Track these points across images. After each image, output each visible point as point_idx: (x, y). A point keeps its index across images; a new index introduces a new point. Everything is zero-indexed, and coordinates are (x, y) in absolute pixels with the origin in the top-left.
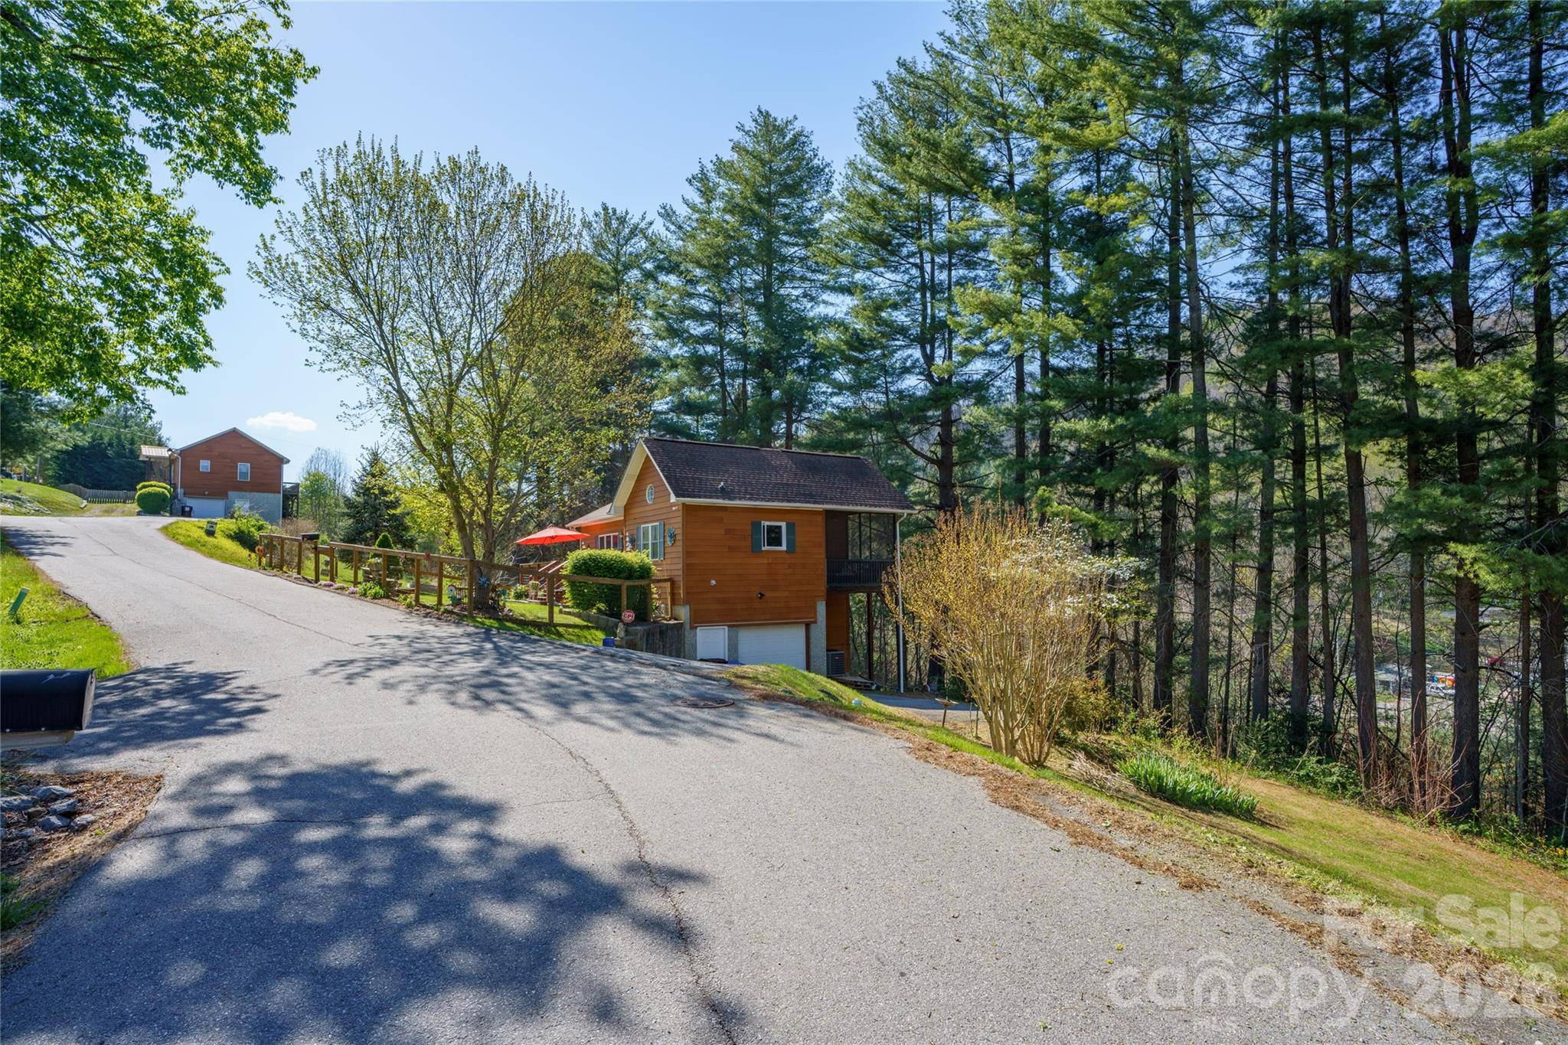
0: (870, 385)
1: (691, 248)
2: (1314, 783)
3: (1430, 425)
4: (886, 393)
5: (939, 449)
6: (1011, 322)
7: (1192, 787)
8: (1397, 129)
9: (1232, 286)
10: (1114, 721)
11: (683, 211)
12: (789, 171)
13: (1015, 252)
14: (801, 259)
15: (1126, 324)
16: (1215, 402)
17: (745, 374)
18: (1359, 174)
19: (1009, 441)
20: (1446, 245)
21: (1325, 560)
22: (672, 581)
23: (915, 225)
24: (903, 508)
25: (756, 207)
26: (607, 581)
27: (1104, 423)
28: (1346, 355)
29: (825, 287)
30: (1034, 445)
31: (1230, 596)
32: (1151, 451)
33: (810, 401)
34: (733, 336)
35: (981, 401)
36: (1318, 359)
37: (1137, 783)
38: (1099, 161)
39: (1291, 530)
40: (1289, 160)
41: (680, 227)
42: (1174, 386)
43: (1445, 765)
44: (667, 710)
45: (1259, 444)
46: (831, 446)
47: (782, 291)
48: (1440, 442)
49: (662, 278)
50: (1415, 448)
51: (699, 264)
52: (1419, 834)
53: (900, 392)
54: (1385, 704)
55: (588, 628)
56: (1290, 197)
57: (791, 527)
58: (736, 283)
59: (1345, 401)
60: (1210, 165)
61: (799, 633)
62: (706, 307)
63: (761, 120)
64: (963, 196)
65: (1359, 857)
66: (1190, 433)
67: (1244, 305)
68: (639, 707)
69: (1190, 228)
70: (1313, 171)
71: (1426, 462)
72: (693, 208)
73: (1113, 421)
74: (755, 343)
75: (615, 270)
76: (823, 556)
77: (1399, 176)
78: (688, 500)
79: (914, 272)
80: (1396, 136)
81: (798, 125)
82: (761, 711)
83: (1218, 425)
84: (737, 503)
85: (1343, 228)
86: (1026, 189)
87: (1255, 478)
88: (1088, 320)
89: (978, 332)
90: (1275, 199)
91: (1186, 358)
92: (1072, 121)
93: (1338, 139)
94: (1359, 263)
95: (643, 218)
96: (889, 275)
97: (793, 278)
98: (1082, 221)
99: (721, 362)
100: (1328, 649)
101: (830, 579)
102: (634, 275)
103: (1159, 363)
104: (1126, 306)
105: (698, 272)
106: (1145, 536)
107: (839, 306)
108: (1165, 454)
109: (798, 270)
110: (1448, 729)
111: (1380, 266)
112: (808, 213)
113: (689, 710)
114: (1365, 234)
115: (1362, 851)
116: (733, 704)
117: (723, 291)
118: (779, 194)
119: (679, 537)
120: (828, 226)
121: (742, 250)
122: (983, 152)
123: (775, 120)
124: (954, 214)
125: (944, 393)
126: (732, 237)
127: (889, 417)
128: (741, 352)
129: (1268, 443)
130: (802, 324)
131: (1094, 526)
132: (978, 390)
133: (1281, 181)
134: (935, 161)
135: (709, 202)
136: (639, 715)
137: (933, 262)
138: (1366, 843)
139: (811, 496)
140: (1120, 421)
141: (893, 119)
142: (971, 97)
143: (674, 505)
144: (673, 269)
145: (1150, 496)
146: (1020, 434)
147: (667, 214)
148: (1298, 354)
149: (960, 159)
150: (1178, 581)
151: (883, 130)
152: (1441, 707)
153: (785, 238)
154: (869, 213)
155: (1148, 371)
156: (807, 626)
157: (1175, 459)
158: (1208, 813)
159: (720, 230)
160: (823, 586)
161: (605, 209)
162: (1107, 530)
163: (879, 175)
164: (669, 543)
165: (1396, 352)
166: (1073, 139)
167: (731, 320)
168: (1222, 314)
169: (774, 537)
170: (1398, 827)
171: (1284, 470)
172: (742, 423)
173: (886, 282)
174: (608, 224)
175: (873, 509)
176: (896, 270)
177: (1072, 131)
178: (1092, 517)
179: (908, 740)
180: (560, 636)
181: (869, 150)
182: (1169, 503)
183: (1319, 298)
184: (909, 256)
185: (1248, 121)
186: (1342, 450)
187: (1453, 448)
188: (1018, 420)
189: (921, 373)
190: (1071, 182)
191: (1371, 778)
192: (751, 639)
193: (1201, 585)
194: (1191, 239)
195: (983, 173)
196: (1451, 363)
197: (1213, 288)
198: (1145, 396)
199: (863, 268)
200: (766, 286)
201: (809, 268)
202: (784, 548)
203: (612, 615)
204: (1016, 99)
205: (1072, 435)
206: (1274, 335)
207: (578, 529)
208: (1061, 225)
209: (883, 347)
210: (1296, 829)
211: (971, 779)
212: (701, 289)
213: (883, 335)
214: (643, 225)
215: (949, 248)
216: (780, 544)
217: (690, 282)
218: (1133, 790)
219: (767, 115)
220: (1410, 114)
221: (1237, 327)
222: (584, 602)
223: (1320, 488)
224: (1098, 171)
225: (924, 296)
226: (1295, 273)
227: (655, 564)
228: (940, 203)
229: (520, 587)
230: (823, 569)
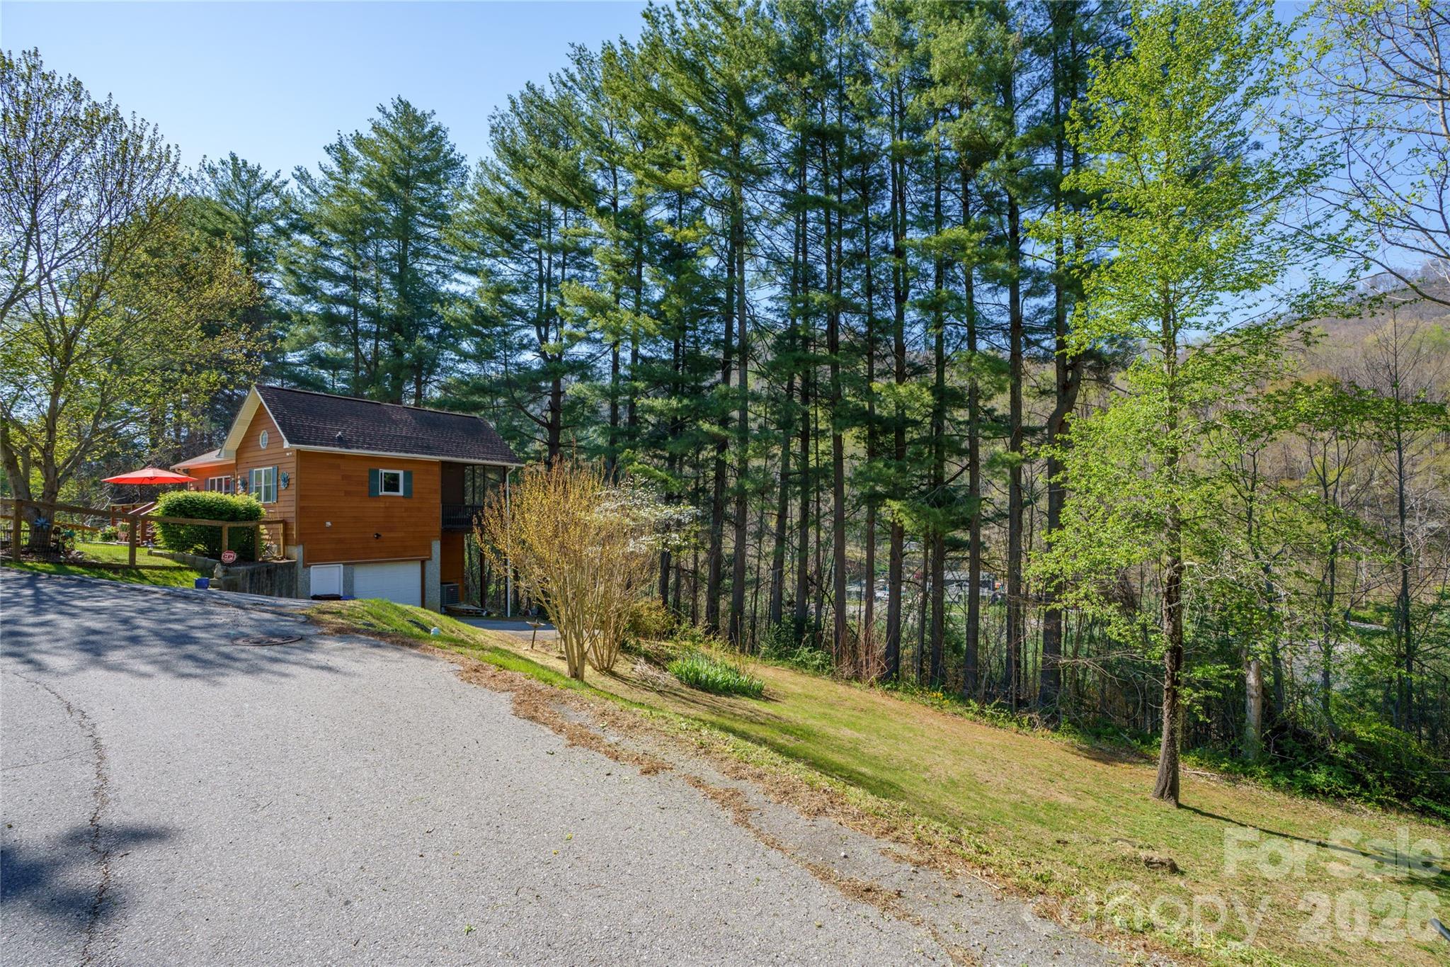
0: (490, 356)
1: (326, 212)
2: (806, 666)
3: (880, 419)
4: (506, 365)
5: (549, 415)
6: (605, 316)
7: (720, 678)
8: (866, 218)
9: (768, 310)
10: (672, 632)
11: (318, 176)
12: (426, 159)
13: (612, 260)
14: (436, 240)
15: (695, 329)
16: (753, 393)
17: (378, 336)
18: (846, 245)
19: (605, 409)
20: (893, 301)
21: (819, 509)
22: (285, 523)
23: (536, 226)
24: (512, 462)
25: (393, 185)
26: (205, 522)
27: (674, 403)
28: (835, 367)
29: (457, 267)
30: (625, 418)
31: (759, 535)
32: (706, 426)
33: (439, 366)
34: (367, 300)
35: (583, 378)
36: (818, 368)
37: (680, 679)
38: (681, 200)
39: (798, 488)
40: (805, 226)
41: (315, 192)
42: (726, 379)
43: (881, 648)
44: (223, 649)
45: (781, 425)
46: (454, 406)
47: (417, 266)
48: (885, 431)
49: (296, 236)
50: (872, 435)
51: (334, 228)
52: (864, 694)
53: (517, 364)
54: (852, 608)
55: (180, 569)
56: (805, 252)
57: (408, 475)
58: (371, 252)
59: (835, 398)
60: (757, 220)
61: (415, 569)
62: (340, 269)
63: (401, 108)
64: (577, 209)
65: (824, 716)
66: (735, 414)
67: (774, 325)
68: (192, 649)
69: (741, 263)
70: (820, 237)
71: (879, 445)
72: (330, 175)
73: (680, 401)
74: (389, 308)
75: (244, 221)
76: (438, 500)
77: (868, 250)
78: (303, 447)
79: (534, 265)
80: (866, 222)
81: (435, 120)
82: (330, 644)
83: (755, 409)
84: (354, 451)
85: (836, 280)
86: (626, 212)
87: (777, 450)
88: (666, 323)
89: (581, 322)
90: (797, 251)
91: (736, 358)
92: (662, 166)
93: (834, 218)
94: (846, 305)
95: (277, 176)
96: (512, 265)
97: (427, 255)
98: (668, 245)
99: (355, 322)
100: (819, 571)
101: (445, 521)
102: (264, 230)
103: (717, 360)
104: (696, 315)
105: (334, 237)
106: (704, 490)
107: (466, 285)
108: (715, 429)
109: (433, 249)
110: (884, 623)
111: (856, 309)
112: (443, 200)
113: (251, 648)
114: (849, 286)
115: (828, 711)
116: (301, 638)
117: (358, 257)
118: (417, 178)
119: (293, 481)
120: (458, 215)
121: (378, 223)
122: (594, 176)
123: (415, 110)
124: (569, 223)
125: (556, 367)
126: (367, 208)
127: (507, 384)
128: (374, 315)
129: (786, 424)
130: (434, 296)
131: (665, 481)
132: (582, 369)
133: (800, 241)
134: (553, 175)
135: (347, 172)
136: (190, 657)
137: (550, 259)
138: (831, 705)
139: (428, 448)
140: (686, 401)
141: (522, 134)
142: (586, 129)
143: (287, 451)
144: (306, 229)
145: (707, 460)
146: (614, 407)
147: (303, 177)
148: (807, 364)
149: (573, 177)
150: (726, 525)
151: (513, 141)
152: (881, 609)
153: (421, 219)
154: (497, 209)
155: (709, 366)
156: (423, 562)
157: (724, 433)
158: (728, 696)
159: (358, 199)
160: (438, 527)
161: (234, 158)
162: (675, 486)
163: (507, 178)
164: (282, 487)
165: (862, 367)
166: (659, 180)
167: (367, 286)
168: (761, 331)
169: (392, 484)
170: (852, 691)
171: (796, 445)
172: (374, 379)
173: (509, 270)
174: (236, 174)
175: (485, 462)
176: (519, 262)
177: (659, 173)
178: (663, 475)
179: (462, 664)
180: (143, 578)
181: (499, 156)
182: (721, 466)
183: (821, 326)
184: (530, 252)
185: (784, 193)
186: (831, 432)
187: (892, 436)
188: (612, 394)
189: (536, 351)
190: (659, 213)
191: (839, 660)
192: (366, 576)
193: (740, 527)
194: (741, 271)
195: (592, 194)
196: (893, 381)
197: (757, 310)
198: (706, 384)
199: (488, 255)
200: (401, 259)
201: (443, 248)
202: (401, 493)
203: (211, 556)
204: (620, 139)
205: (651, 410)
206: (794, 348)
207: (187, 471)
208: (650, 245)
209: (504, 325)
210: (790, 701)
211: (503, 695)
212: (336, 252)
213: (504, 315)
214: (276, 183)
215: (565, 250)
216: (397, 490)
217: (324, 243)
218: (677, 685)
219: (407, 105)
220: (874, 211)
221: (770, 340)
222: (177, 542)
223: (817, 459)
224: (680, 209)
225: (541, 286)
226: (806, 306)
227: (264, 506)
228: (558, 212)
229: (109, 529)
230: (438, 512)
